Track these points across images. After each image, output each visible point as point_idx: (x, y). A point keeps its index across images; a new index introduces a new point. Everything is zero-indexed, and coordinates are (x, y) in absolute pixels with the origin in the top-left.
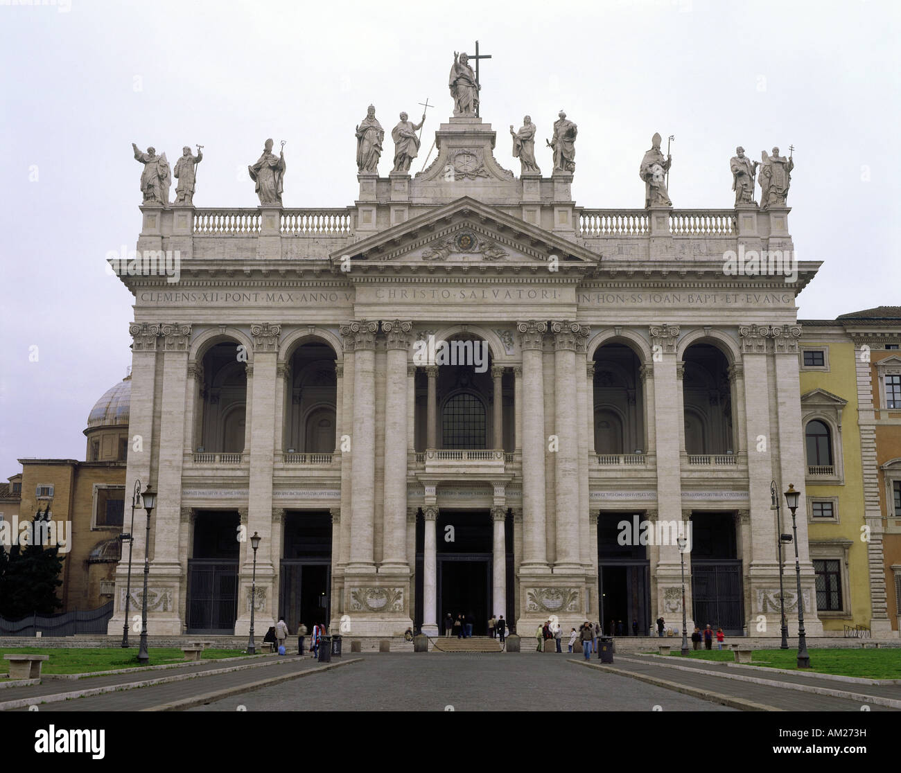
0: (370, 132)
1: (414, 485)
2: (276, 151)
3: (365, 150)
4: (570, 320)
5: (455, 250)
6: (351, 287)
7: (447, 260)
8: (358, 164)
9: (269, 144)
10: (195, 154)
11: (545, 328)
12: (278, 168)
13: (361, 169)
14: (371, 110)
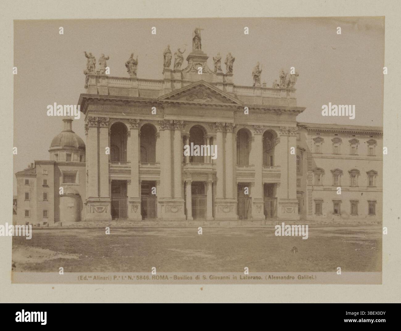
0: (168, 54)
1: (184, 174)
2: (135, 58)
3: (166, 61)
4: (232, 122)
5: (197, 98)
6: (163, 108)
7: (194, 101)
8: (164, 65)
9: (132, 55)
10: (106, 57)
11: (224, 125)
12: (135, 64)
13: (165, 67)
14: (169, 46)
